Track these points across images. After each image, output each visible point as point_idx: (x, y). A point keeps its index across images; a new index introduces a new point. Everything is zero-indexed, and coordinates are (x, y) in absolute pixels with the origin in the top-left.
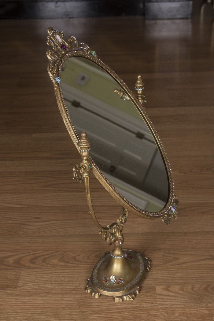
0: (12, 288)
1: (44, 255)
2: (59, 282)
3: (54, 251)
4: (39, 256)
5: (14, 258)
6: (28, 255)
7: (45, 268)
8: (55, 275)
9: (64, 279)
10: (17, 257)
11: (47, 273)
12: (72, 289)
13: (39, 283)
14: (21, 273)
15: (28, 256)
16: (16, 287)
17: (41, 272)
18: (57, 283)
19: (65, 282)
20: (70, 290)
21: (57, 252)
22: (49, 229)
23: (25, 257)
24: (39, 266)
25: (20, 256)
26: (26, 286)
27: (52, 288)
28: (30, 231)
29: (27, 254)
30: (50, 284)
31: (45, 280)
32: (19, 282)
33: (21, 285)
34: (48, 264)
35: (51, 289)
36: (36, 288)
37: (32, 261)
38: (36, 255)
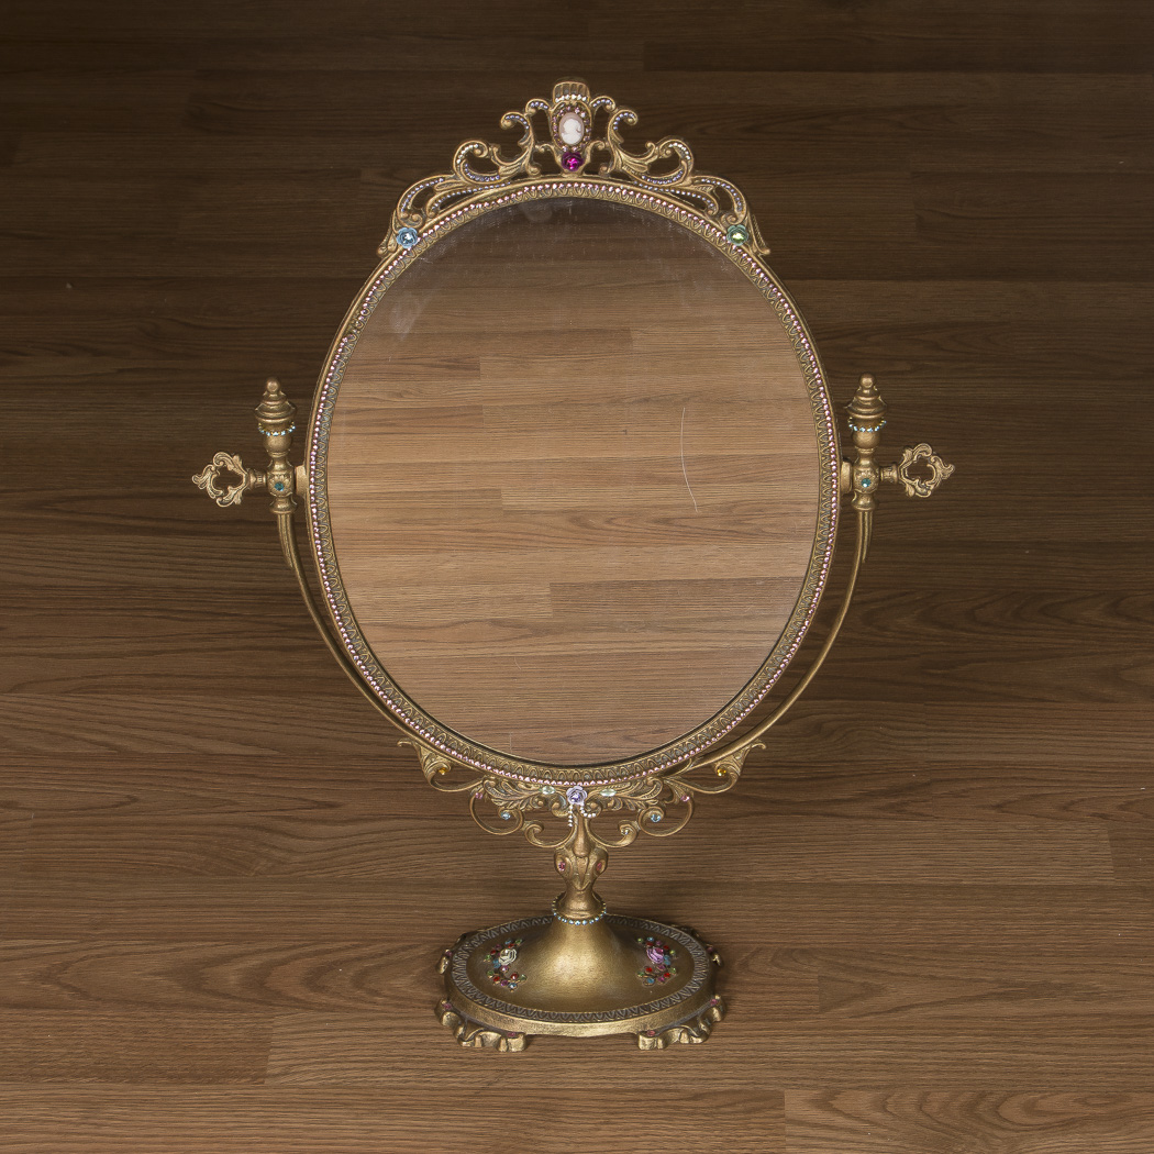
0: (243, 1081)
1: (359, 959)
2: (422, 1062)
3: (396, 945)
4: (341, 963)
5: (241, 966)
6: (296, 958)
7: (366, 1010)
8: (403, 1035)
9: (438, 1052)
10: (254, 962)
11: (377, 1029)
12: (471, 1092)
13: (345, 1065)
14: (275, 1024)
15: (298, 962)
16: (258, 1077)
17: (350, 1025)
18: (415, 1066)
19: (444, 1066)
20: (464, 1093)
21: (410, 947)
22: (374, 853)
23: (283, 962)
24: (341, 1002)
25: (265, 958)
26: (295, 1073)
27: (395, 1084)
28: (299, 858)
29: (294, 952)
30: (388, 1069)
31: (367, 1052)
32: (272, 1057)
33: (277, 1071)
34: (376, 993)
35: (390, 1088)
36: (333, 1081)
37: (314, 980)
38: (331, 958)
